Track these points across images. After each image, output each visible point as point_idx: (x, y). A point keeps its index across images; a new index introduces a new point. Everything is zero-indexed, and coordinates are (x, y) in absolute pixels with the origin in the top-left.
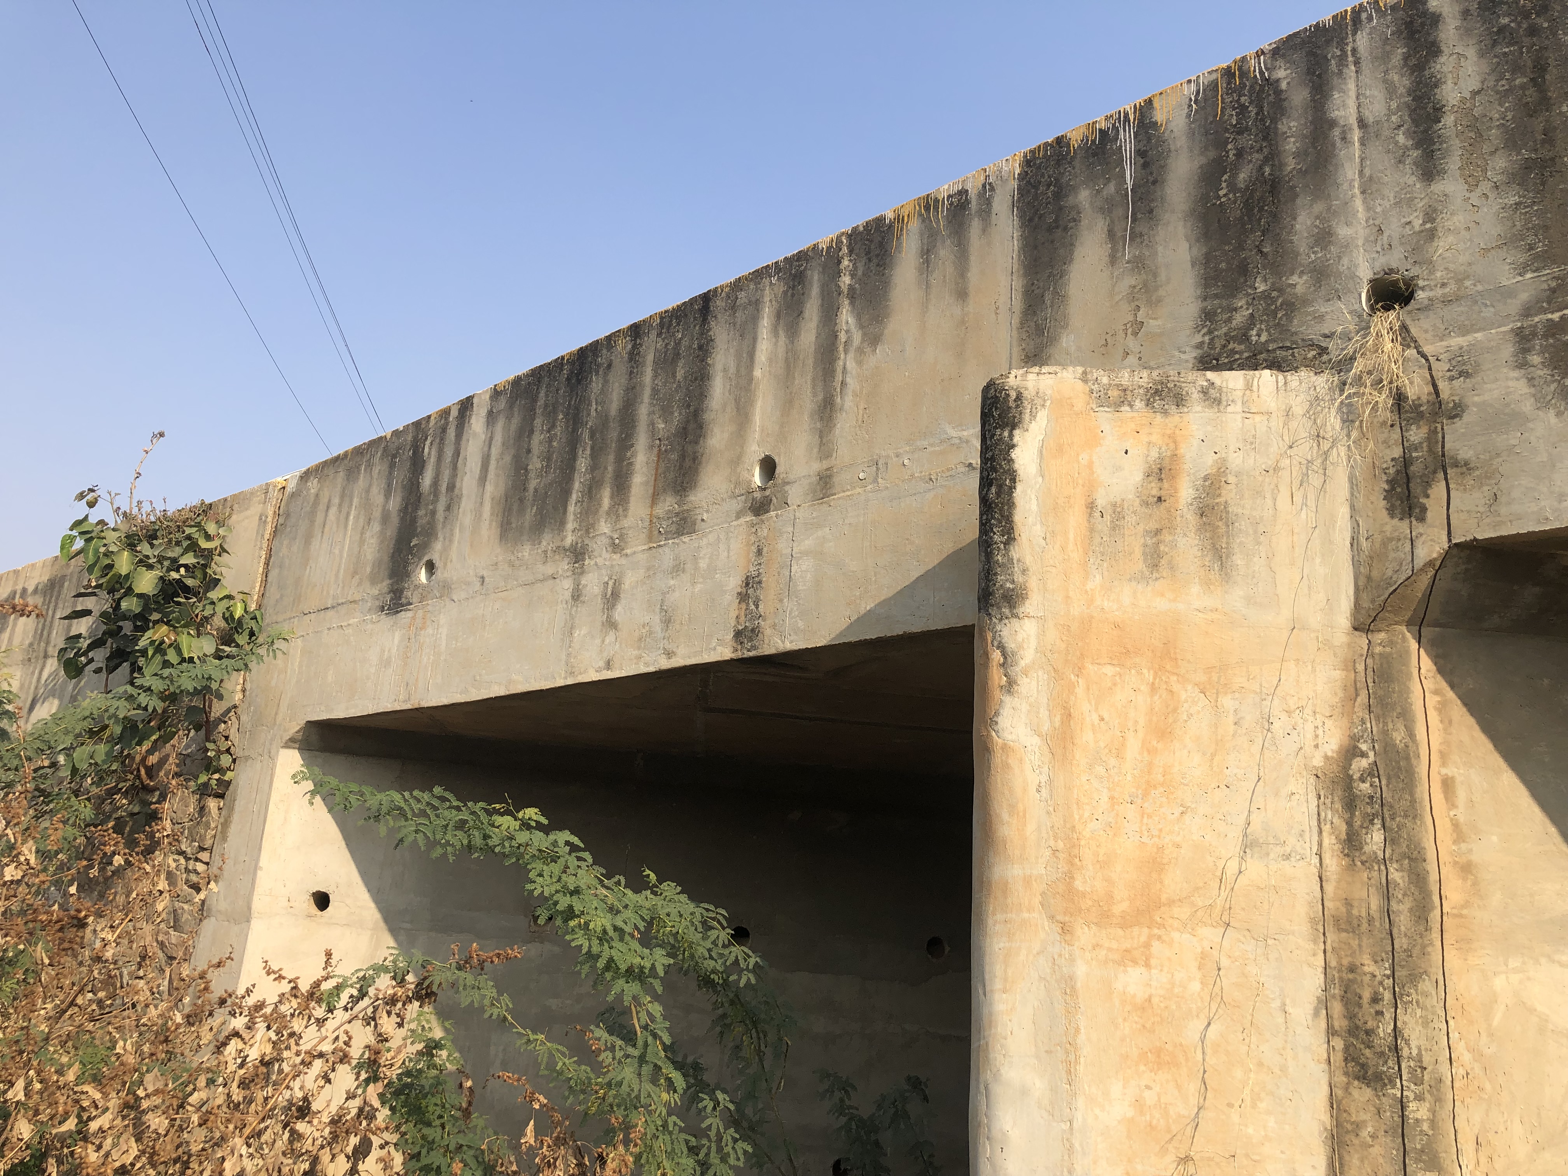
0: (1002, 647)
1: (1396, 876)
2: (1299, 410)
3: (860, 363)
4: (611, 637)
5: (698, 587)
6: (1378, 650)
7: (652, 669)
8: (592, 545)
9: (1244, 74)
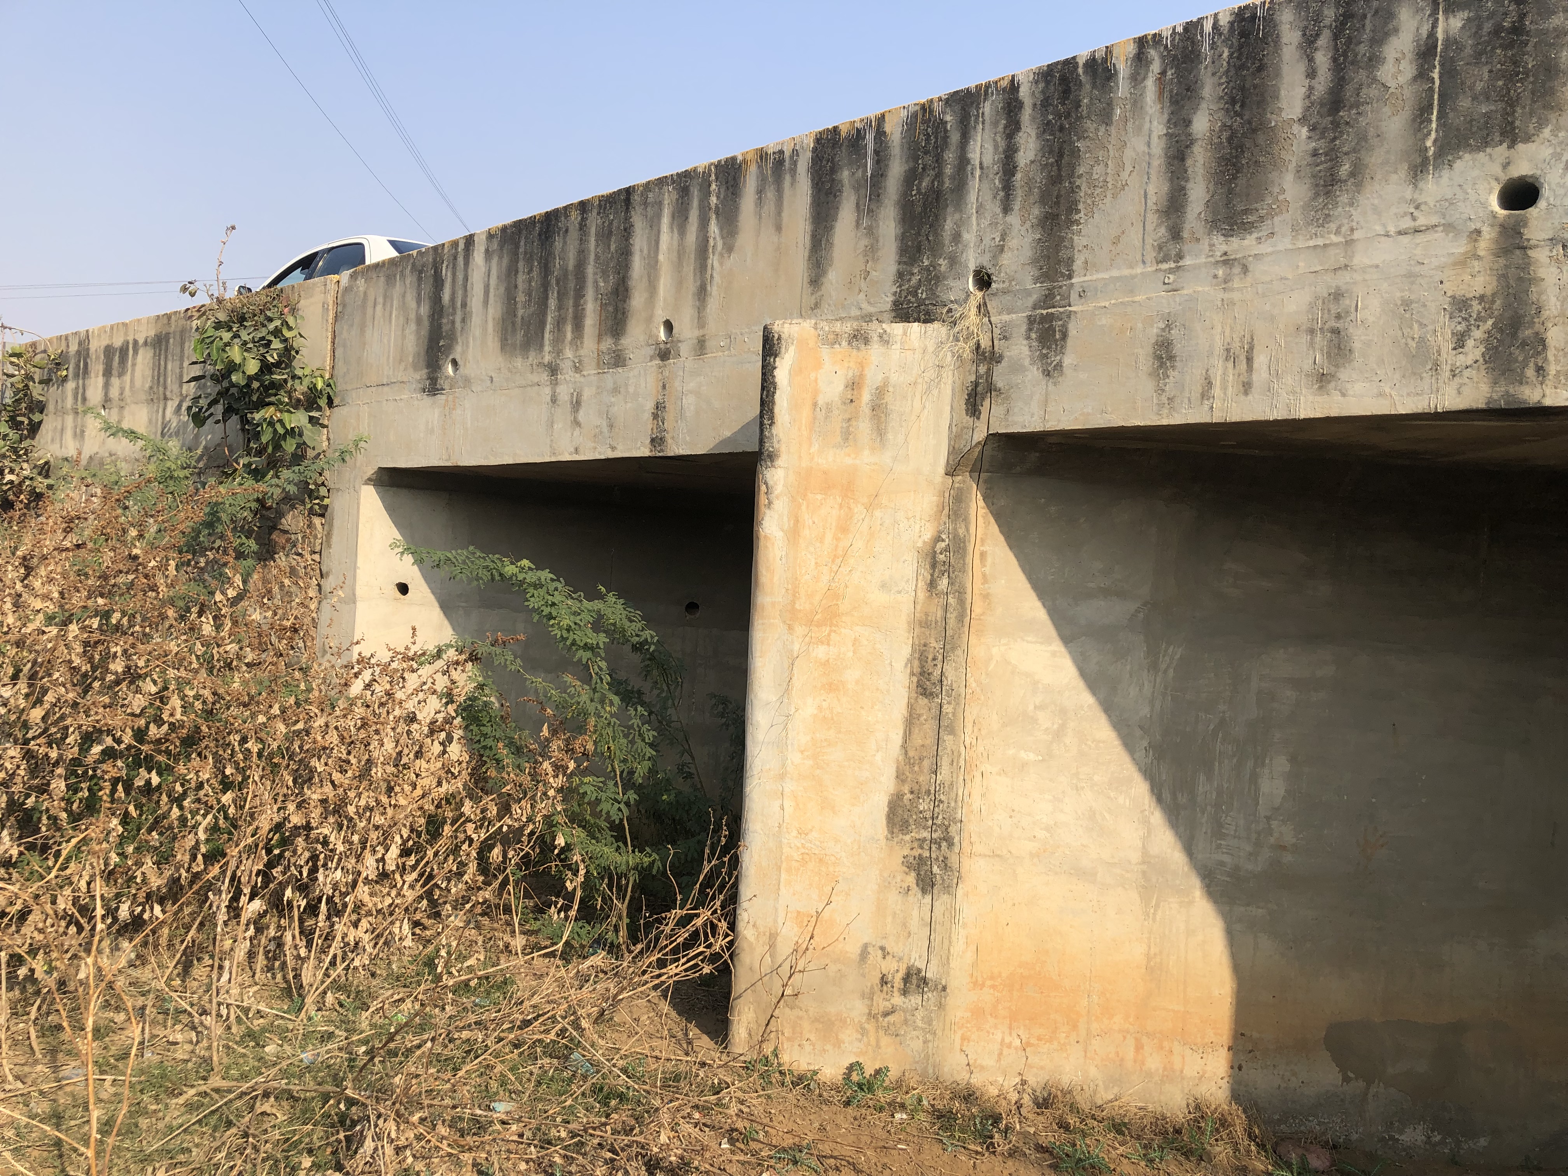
0: (766, 483)
1: (951, 600)
2: (931, 349)
3: (721, 264)
4: (577, 432)
5: (629, 405)
6: (957, 485)
7: (603, 457)
8: (562, 365)
9: (931, 111)
